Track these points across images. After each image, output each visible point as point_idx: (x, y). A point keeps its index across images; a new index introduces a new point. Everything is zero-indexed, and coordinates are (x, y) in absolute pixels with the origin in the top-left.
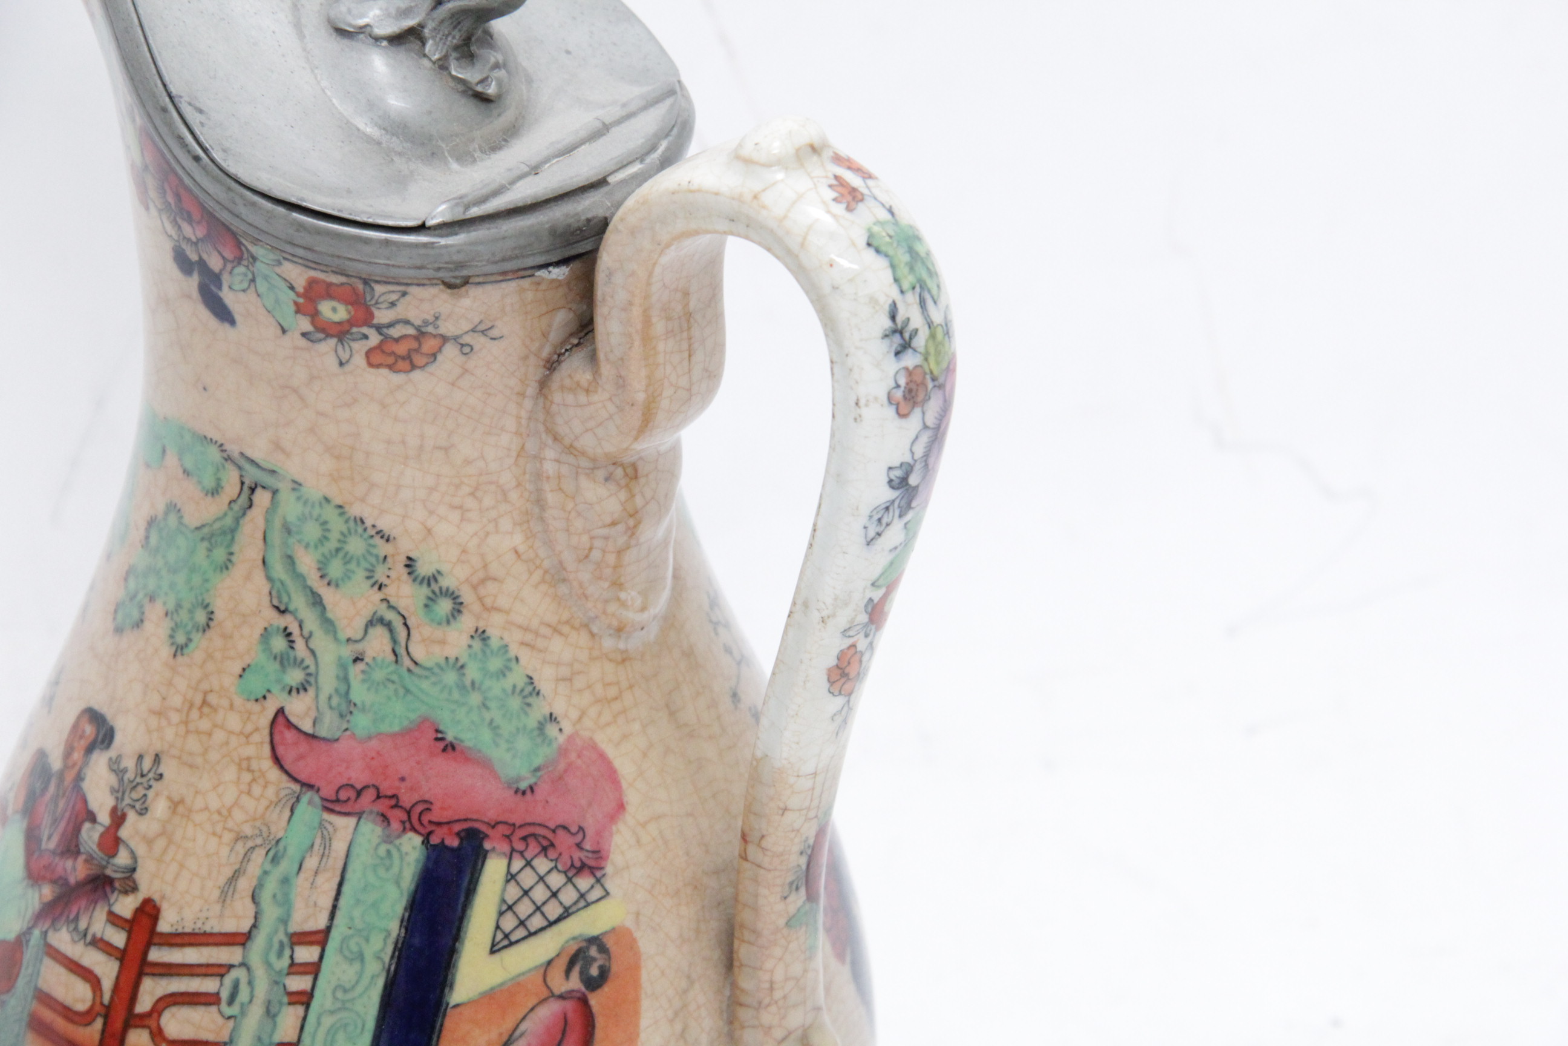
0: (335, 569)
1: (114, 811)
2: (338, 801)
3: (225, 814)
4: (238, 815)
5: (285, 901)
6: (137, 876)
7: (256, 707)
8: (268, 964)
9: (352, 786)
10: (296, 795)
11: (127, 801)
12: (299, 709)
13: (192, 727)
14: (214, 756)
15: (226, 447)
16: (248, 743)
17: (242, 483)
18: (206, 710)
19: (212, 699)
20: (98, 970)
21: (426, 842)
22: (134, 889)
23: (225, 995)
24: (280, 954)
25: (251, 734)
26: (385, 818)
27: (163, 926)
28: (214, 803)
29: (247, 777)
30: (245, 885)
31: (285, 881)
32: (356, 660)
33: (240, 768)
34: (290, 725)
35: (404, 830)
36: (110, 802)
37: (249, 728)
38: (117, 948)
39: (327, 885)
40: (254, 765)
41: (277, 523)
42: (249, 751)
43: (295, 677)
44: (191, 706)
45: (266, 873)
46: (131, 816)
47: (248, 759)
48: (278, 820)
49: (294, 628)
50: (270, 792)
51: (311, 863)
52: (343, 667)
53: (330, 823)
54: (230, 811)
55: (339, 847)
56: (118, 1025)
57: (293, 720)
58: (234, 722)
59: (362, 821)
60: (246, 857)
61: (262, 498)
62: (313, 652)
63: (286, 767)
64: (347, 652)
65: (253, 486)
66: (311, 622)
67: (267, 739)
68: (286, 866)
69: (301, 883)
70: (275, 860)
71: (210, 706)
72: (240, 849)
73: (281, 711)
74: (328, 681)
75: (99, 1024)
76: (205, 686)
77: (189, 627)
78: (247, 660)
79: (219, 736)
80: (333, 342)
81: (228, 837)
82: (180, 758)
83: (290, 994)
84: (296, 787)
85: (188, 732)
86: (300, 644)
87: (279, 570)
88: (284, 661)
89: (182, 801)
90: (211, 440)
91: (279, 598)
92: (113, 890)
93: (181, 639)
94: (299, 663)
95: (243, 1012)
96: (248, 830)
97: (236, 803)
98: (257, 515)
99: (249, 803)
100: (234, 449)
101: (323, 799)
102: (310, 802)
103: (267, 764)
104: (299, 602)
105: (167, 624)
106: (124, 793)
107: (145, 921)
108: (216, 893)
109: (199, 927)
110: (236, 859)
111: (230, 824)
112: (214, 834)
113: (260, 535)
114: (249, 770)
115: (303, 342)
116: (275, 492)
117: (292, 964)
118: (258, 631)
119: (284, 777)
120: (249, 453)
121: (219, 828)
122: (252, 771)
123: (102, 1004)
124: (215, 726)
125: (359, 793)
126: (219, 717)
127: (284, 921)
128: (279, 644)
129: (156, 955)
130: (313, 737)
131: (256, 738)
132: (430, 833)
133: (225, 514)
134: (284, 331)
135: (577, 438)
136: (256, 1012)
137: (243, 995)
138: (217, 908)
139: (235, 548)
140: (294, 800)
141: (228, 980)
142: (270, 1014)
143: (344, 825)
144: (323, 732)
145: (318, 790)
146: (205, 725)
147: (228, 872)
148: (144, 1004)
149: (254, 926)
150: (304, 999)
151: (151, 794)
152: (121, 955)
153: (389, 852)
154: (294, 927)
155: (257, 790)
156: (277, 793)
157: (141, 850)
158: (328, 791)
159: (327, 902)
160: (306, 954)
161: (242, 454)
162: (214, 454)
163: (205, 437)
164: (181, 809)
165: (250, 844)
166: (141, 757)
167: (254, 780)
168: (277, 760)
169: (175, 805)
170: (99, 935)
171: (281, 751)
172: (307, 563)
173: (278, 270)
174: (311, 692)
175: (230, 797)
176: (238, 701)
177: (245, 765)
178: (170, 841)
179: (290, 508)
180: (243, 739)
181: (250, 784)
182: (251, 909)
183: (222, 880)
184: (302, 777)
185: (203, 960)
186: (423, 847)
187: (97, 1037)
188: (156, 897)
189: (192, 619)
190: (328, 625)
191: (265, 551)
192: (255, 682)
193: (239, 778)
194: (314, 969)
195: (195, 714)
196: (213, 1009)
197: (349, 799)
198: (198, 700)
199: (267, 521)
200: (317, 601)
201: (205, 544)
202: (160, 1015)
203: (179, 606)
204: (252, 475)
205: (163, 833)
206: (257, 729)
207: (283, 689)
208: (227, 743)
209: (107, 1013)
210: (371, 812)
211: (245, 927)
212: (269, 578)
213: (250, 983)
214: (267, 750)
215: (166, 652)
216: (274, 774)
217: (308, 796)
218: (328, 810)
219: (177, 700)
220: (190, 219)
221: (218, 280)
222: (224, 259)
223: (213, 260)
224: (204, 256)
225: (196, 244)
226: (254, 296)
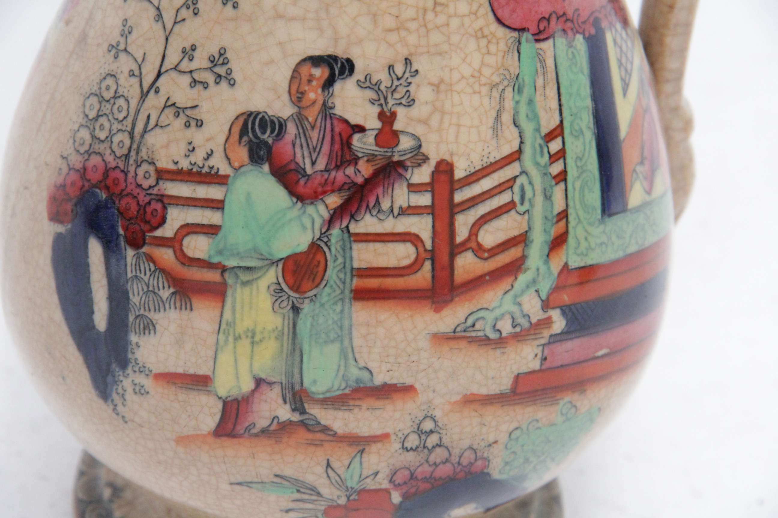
1: (381, 116)
2: (540, 32)
3: (477, 75)
4: (487, 72)
5: (534, 117)
6: (423, 150)
8: (537, 164)
9: (544, 18)
10: (517, 40)
11: (391, 102)
13: (430, 26)
14: (455, 39)
16: (477, 18)
18: (438, 9)
20: (414, 230)
21: (584, 38)
22: (426, 159)
23: (517, 199)
24: (542, 155)
25: (477, 11)
27: (459, 174)
28: (466, 71)
29: (484, 42)
30: (506, 118)
31: (531, 102)
33: (477, 38)
35: (574, 35)
36: (375, 110)
38: (426, 207)
39: (552, 92)
40: (486, 32)
42: (480, 23)
44: (425, 10)
45: (517, 102)
46: (401, 112)
47: (481, 29)
48: (512, 61)
50: (502, 46)
51: (540, 82)
53: (541, 49)
54: (480, 72)
55: (550, 63)
56: (445, 258)
58: (463, 7)
59: (556, 38)
60: (502, 98)
63: (507, 23)
67: (489, 9)
68: (527, 91)
69: (538, 98)
70: (520, 91)
71: (441, 4)
72: (496, 94)
75: (428, 265)
79: (455, 23)
81: (485, 90)
82: (428, 52)
83: (554, 177)
84: (516, 34)
85: (428, 31)
89: (442, 81)
92: (406, 169)
95: (532, 204)
96: (496, 79)
97: (483, 64)
99: (491, 60)
101: (534, 35)
102: (527, 41)
103: (495, 27)
106: (386, 99)
107: (443, 178)
108: (490, 132)
109: (486, 161)
110: (495, 104)
111: (483, 80)
112: (475, 93)
114: (483, 37)
117: (551, 156)
119: (508, 31)
121: (476, 87)
122: (486, 36)
123: (426, 250)
124: (450, 16)
125: (548, 20)
126: (451, 10)
127: (538, 130)
129: (459, 197)
131: (482, 11)
132: (584, 31)
136: (539, 200)
137: (529, 194)
138: (494, 142)
140: (517, 44)
141: (516, 188)
142: (548, 197)
143: (547, 45)
145: (528, 30)
146: (441, 19)
147: (494, 114)
148: (462, 233)
149: (522, 142)
150: (562, 177)
151: (412, 88)
152: (431, 210)
153: (573, 53)
154: (544, 131)
155: (493, 48)
156: (507, 45)
157: (419, 130)
158: (533, 29)
159: (554, 104)
160: (555, 146)
164: (443, 87)
165: (501, 87)
166: (391, 67)
167: (489, 42)
168: (499, 21)
169: (437, 87)
170: (405, 205)
171: (500, 13)
175: (476, 64)
177: (479, 34)
178: (443, 113)
180: (473, 17)
181: (487, 46)
182: (515, 131)
183: (491, 122)
184: (517, 26)
185: (496, 183)
186: (585, 41)
187: (429, 276)
188: (447, 157)
193: (479, 46)
194: (562, 154)
195: (430, 16)
196: (513, 212)
197: (545, 27)
198: (430, 4)
202: (477, 236)
205: (435, 109)
206: (481, 5)
208: (463, 25)
209: (433, 255)
210: (558, 31)
211: (515, 146)
213: (531, 183)
214: (491, 16)
216: (501, 31)
217: (525, 36)
218: (537, 41)
219: (411, 13)
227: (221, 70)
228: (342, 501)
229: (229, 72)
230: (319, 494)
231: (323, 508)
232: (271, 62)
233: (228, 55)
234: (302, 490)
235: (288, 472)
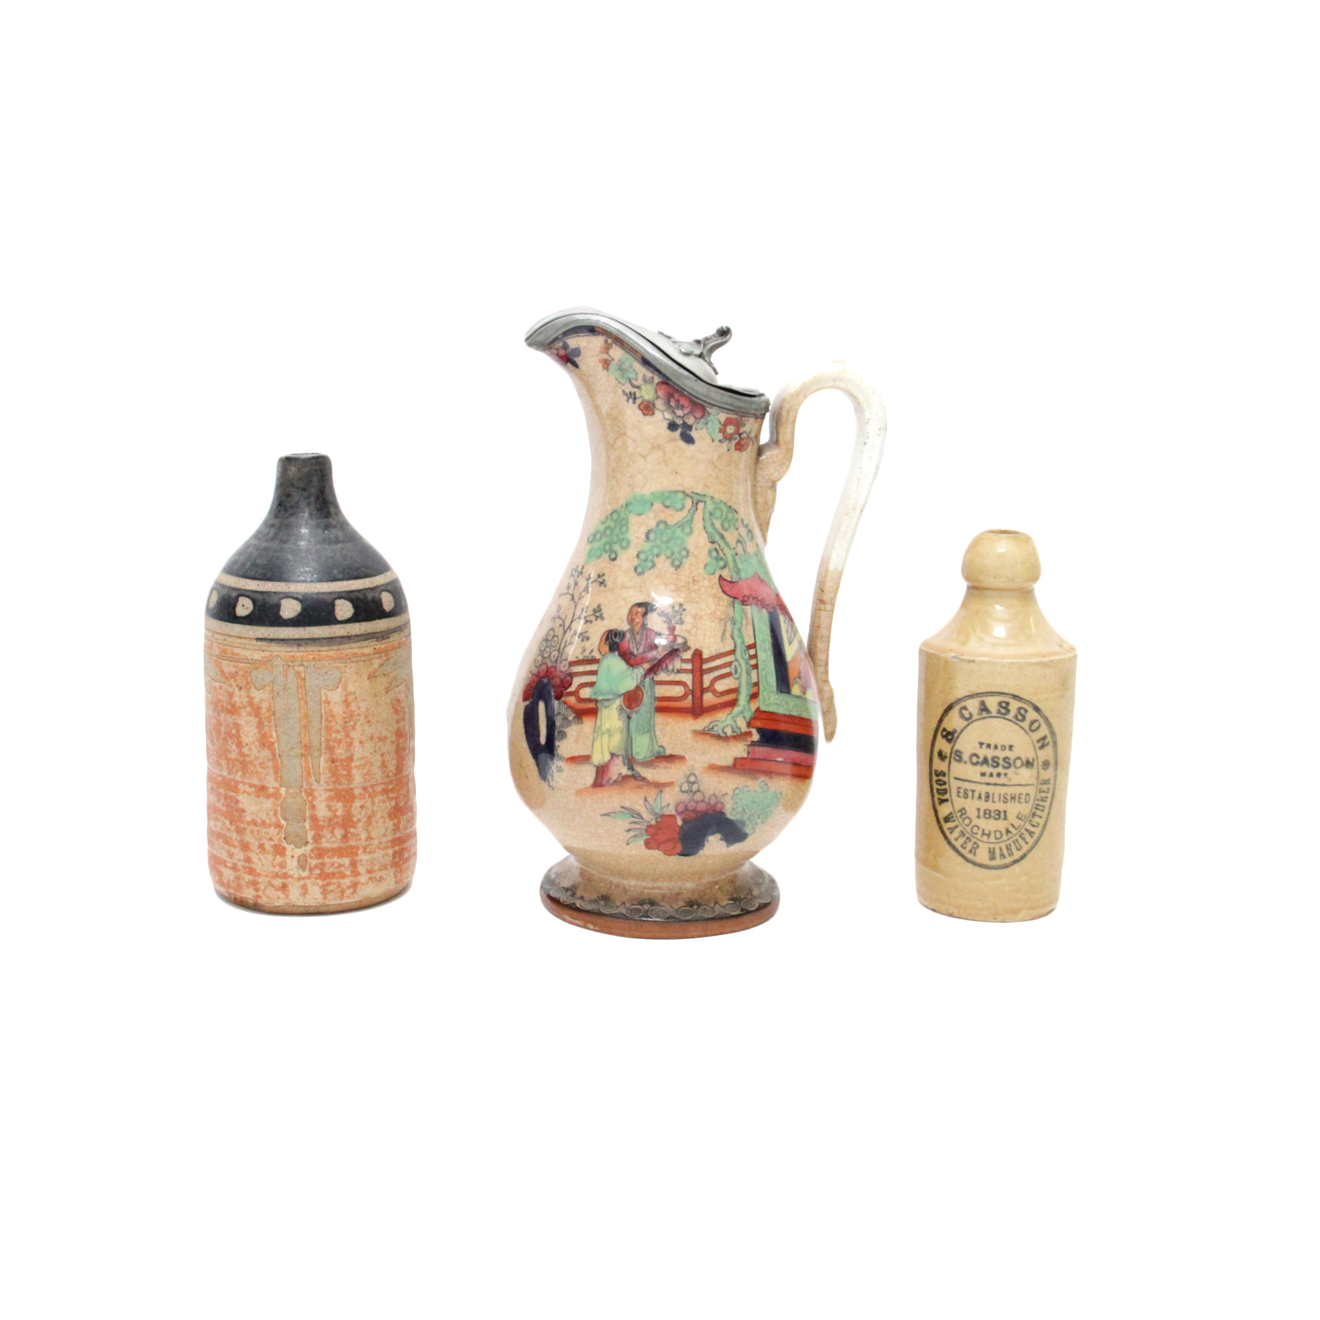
0: (726, 525)
1: (669, 628)
2: (744, 601)
3: (713, 614)
4: (718, 613)
5: (741, 637)
6: (688, 644)
7: (712, 577)
8: (743, 658)
9: (746, 596)
11: (673, 622)
12: (725, 574)
13: (691, 590)
14: (703, 596)
15: (686, 491)
16: (713, 589)
17: (693, 502)
18: (695, 582)
19: (696, 578)
20: (684, 680)
21: (767, 611)
22: (689, 648)
23: (733, 672)
24: (745, 654)
25: (713, 586)
26: (757, 605)
27: (705, 656)
28: (709, 612)
29: (716, 600)
30: (728, 635)
31: (739, 630)
32: (737, 554)
33: (713, 598)
34: (724, 580)
35: (762, 608)
36: (666, 625)
37: (712, 584)
38: (689, 670)
39: (751, 628)
40: (718, 596)
41: (707, 513)
42: (714, 591)
43: (722, 564)
44: (689, 583)
45: (733, 628)
46: (678, 627)
47: (715, 594)
48: (730, 610)
49: (718, 548)
50: (725, 603)
51: (744, 622)
52: (734, 558)
53: (745, 609)
54: (715, 612)
55: (749, 616)
56: (698, 694)
57: (725, 578)
58: (706, 583)
59: (752, 606)
60: (725, 625)
61: (701, 506)
62: (724, 554)
63: (728, 593)
64: (733, 552)
65: (697, 502)
66: (722, 545)
67: (719, 586)
68: (738, 625)
69: (743, 629)
70: (734, 624)
71: (696, 581)
72: (723, 623)
73: (720, 576)
74: (731, 564)
75: (690, 697)
76: (693, 575)
77: (680, 558)
78: (705, 562)
79: (703, 589)
80: (727, 442)
81: (717, 621)
82: (690, 601)
83: (752, 666)
84: (732, 599)
85: (690, 592)
86: (720, 552)
87: (710, 529)
88: (718, 559)
89: (697, 614)
90: (679, 491)
91: (711, 538)
92: (680, 652)
93: (677, 563)
94: (722, 559)
95: (740, 675)
96: (723, 617)
97: (716, 609)
98: (700, 512)
99: (721, 608)
100: (688, 491)
101: (741, 602)
102: (738, 603)
103: (722, 594)
104: (717, 538)
105: (669, 561)
106: (671, 620)
107: (697, 657)
108: (719, 640)
109: (718, 652)
110: (722, 627)
111: (716, 616)
112: (712, 621)
113: (701, 519)
114: (716, 598)
115: (719, 444)
116: (705, 502)
117: (750, 656)
118: (707, 551)
119: (728, 597)
120: (695, 491)
121: (713, 619)
122: (718, 598)
123: (690, 690)
124: (700, 587)
125: (749, 597)
126: (701, 583)
127: (743, 643)
128: (714, 554)
129: (705, 667)
130: (731, 582)
131: (716, 586)
132: (766, 608)
133: (687, 515)
134: (714, 441)
135: (772, 474)
136: (744, 675)
137: (739, 670)
138: (722, 644)
139: (693, 526)
140: (733, 603)
141: (733, 666)
142: (749, 674)
143: (748, 608)
144: (734, 580)
145: (738, 599)
146: (696, 587)
147: (722, 632)
148: (706, 683)
149: (735, 647)
150: (756, 666)
151: (683, 617)
152: (692, 671)
153: (761, 615)
154: (747, 644)
155: (721, 603)
156: (728, 603)
157: (686, 635)
158: (741, 599)
159: (752, 634)
160: (752, 652)
161: (693, 492)
162: (681, 495)
163: (676, 491)
164: (697, 617)
165: (725, 621)
166: (673, 607)
167: (719, 600)
168: (724, 592)
169: (695, 617)
170: (679, 668)
171: (724, 589)
172: (718, 524)
173: (717, 416)
174: (727, 568)
175: (713, 609)
176: (706, 576)
177: (714, 596)
178: (697, 628)
179: (710, 506)
180: (711, 589)
181: (718, 602)
182: (732, 641)
183: (720, 635)
184: (733, 595)
185: (723, 663)
186: (767, 613)
187: (691, 702)
188: (700, 649)
189: (680, 555)
190: (726, 543)
191: (704, 524)
192: (710, 569)
193: (714, 601)
194: (755, 656)
195: (691, 585)
196: (731, 677)
197: (747, 600)
198: (691, 580)
199: (704, 513)
200: (722, 537)
201: (681, 528)
202: (713, 685)
203: (673, 554)
204: (696, 498)
205: (694, 627)
206: (715, 584)
207: (719, 568)
208: (707, 591)
209: (693, 692)
210: (753, 603)
211: (732, 648)
212: (707, 532)
213: (740, 666)
214: (720, 590)
215: (672, 570)
216: (725, 597)
217: (736, 601)
218: (743, 604)
219: (682, 584)
220: (682, 407)
221: (690, 427)
222: (696, 418)
223: (690, 421)
224: (686, 421)
225: (683, 417)
226: (704, 430)
227: (598, 614)
228: (653, 823)
229: (602, 614)
230: (642, 818)
231: (644, 827)
232: (620, 607)
233: (602, 607)
234: (635, 815)
235: (627, 805)
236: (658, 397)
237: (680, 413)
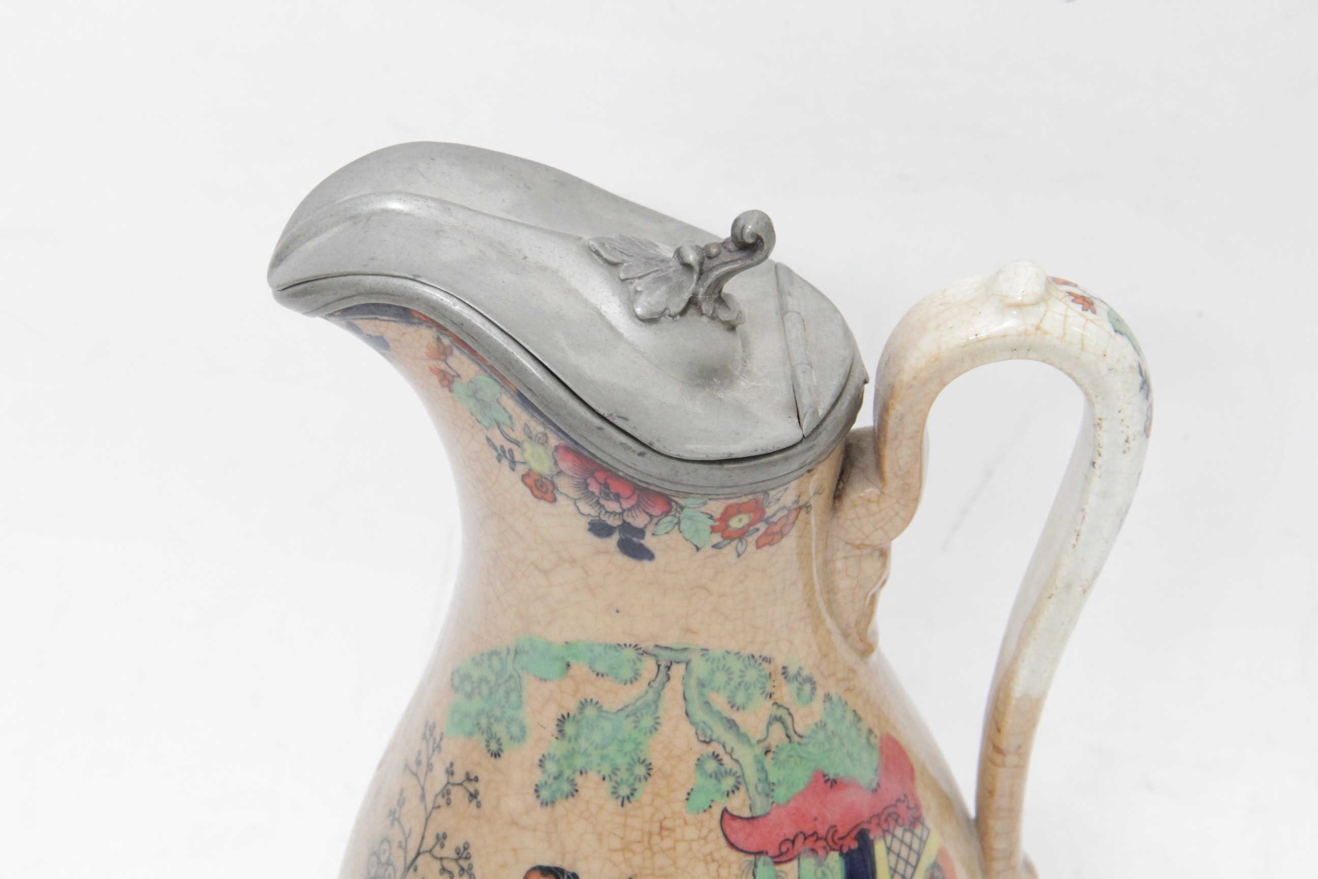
0: (740, 698)
2: (782, 854)
7: (706, 816)
9: (787, 840)
10: (753, 863)
12: (738, 805)
13: (656, 849)
14: (682, 862)
15: (643, 645)
16: (707, 843)
17: (659, 666)
18: (665, 833)
19: (667, 823)
21: (841, 854)
25: (707, 836)
26: (814, 851)
29: (713, 867)
32: (767, 752)
33: (706, 863)
34: (734, 817)
35: (827, 853)
37: (705, 832)
40: (717, 856)
41: (693, 683)
42: (710, 848)
43: (728, 783)
44: (650, 834)
47: (711, 853)
49: (720, 750)
50: (735, 870)
52: (758, 761)
53: (782, 871)
57: (735, 813)
58: (691, 833)
59: (802, 860)
61: (678, 671)
62: (737, 761)
63: (741, 847)
64: (759, 750)
65: (669, 664)
66: (730, 739)
67: (721, 834)
71: (667, 829)
73: (725, 811)
74: (751, 775)
76: (659, 816)
77: (631, 780)
78: (689, 787)
79: (682, 847)
80: (735, 543)
82: (653, 874)
84: (751, 858)
85: (653, 854)
86: (726, 760)
87: (700, 715)
88: (717, 776)
90: (625, 645)
91: (705, 734)
93: (624, 791)
94: (729, 773)
98: (675, 683)
100: (649, 645)
101: (773, 857)
102: (765, 864)
103: (727, 852)
104: (719, 731)
105: (608, 786)
113: (680, 697)
114: (713, 861)
115: (714, 551)
116: (688, 663)
118: (693, 762)
119: (741, 855)
120: (663, 643)
122: (717, 861)
124: (676, 841)
125: (793, 842)
126: (678, 834)
128: (711, 766)
130: (753, 818)
131: (712, 836)
132: (841, 847)
133: (647, 692)
134: (698, 549)
135: (867, 537)
139: (660, 713)
140: (753, 867)
143: (790, 867)
144: (758, 812)
145: (767, 853)
146: (668, 843)
153: (823, 873)
155: (724, 872)
156: (740, 868)
158: (773, 851)
161: (657, 646)
162: (631, 654)
163: (619, 645)
167: (720, 866)
168: (732, 845)
171: (733, 838)
172: (719, 701)
173: (703, 509)
174: (743, 788)
176: (690, 818)
177: (709, 859)
179: (700, 667)
180: (702, 842)
181: (717, 871)
184: (753, 849)
186: (842, 858)
189: (632, 775)
190: (742, 737)
191: (687, 706)
192: (700, 800)
193: (708, 870)
195: (656, 839)
197: (788, 849)
198: (655, 828)
199: (684, 685)
200: (732, 725)
201: (631, 719)
203: (615, 770)
204: (665, 656)
206: (711, 831)
207: (723, 795)
208: (691, 849)
210: (805, 851)
212: (693, 723)
214: (723, 841)
215: (613, 805)
216: (734, 855)
217: (761, 860)
218: (777, 863)
219: (636, 835)
220: (617, 497)
221: (641, 532)
222: (651, 517)
223: (639, 520)
224: (629, 520)
225: (621, 514)
226: (675, 534)
227: (465, 864)
229: (471, 867)
232: (504, 866)
233: (472, 851)
236: (560, 473)
237: (612, 506)
